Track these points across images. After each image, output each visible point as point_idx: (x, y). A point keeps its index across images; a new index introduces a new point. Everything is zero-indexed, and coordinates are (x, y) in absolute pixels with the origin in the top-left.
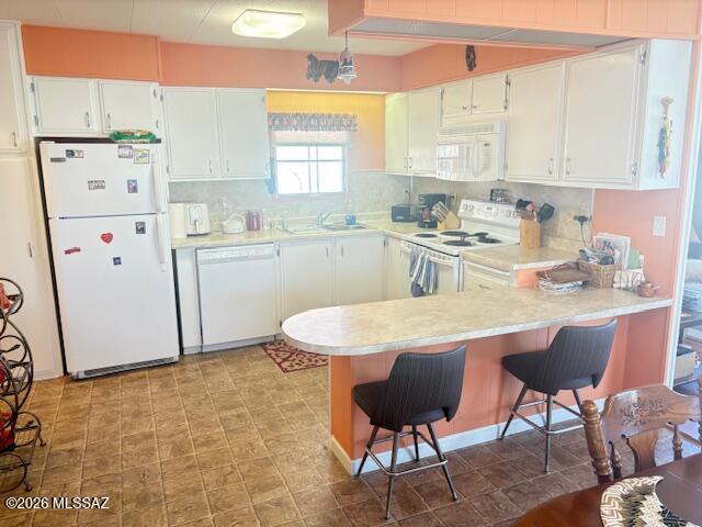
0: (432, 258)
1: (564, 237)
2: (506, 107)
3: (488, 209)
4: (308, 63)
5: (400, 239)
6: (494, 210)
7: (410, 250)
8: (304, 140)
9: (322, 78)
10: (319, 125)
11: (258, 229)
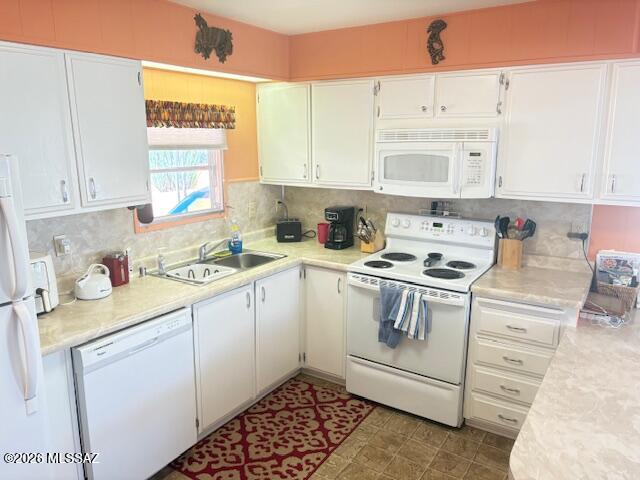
0: (427, 297)
1: (548, 255)
2: (499, 112)
3: (435, 225)
4: (194, 29)
5: (344, 272)
6: (445, 226)
7: (377, 288)
8: (174, 141)
9: (213, 54)
10: (194, 120)
11: (127, 281)
